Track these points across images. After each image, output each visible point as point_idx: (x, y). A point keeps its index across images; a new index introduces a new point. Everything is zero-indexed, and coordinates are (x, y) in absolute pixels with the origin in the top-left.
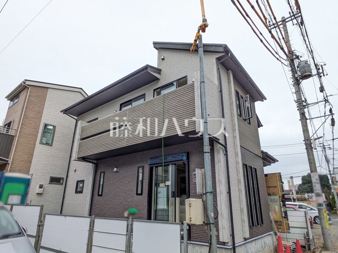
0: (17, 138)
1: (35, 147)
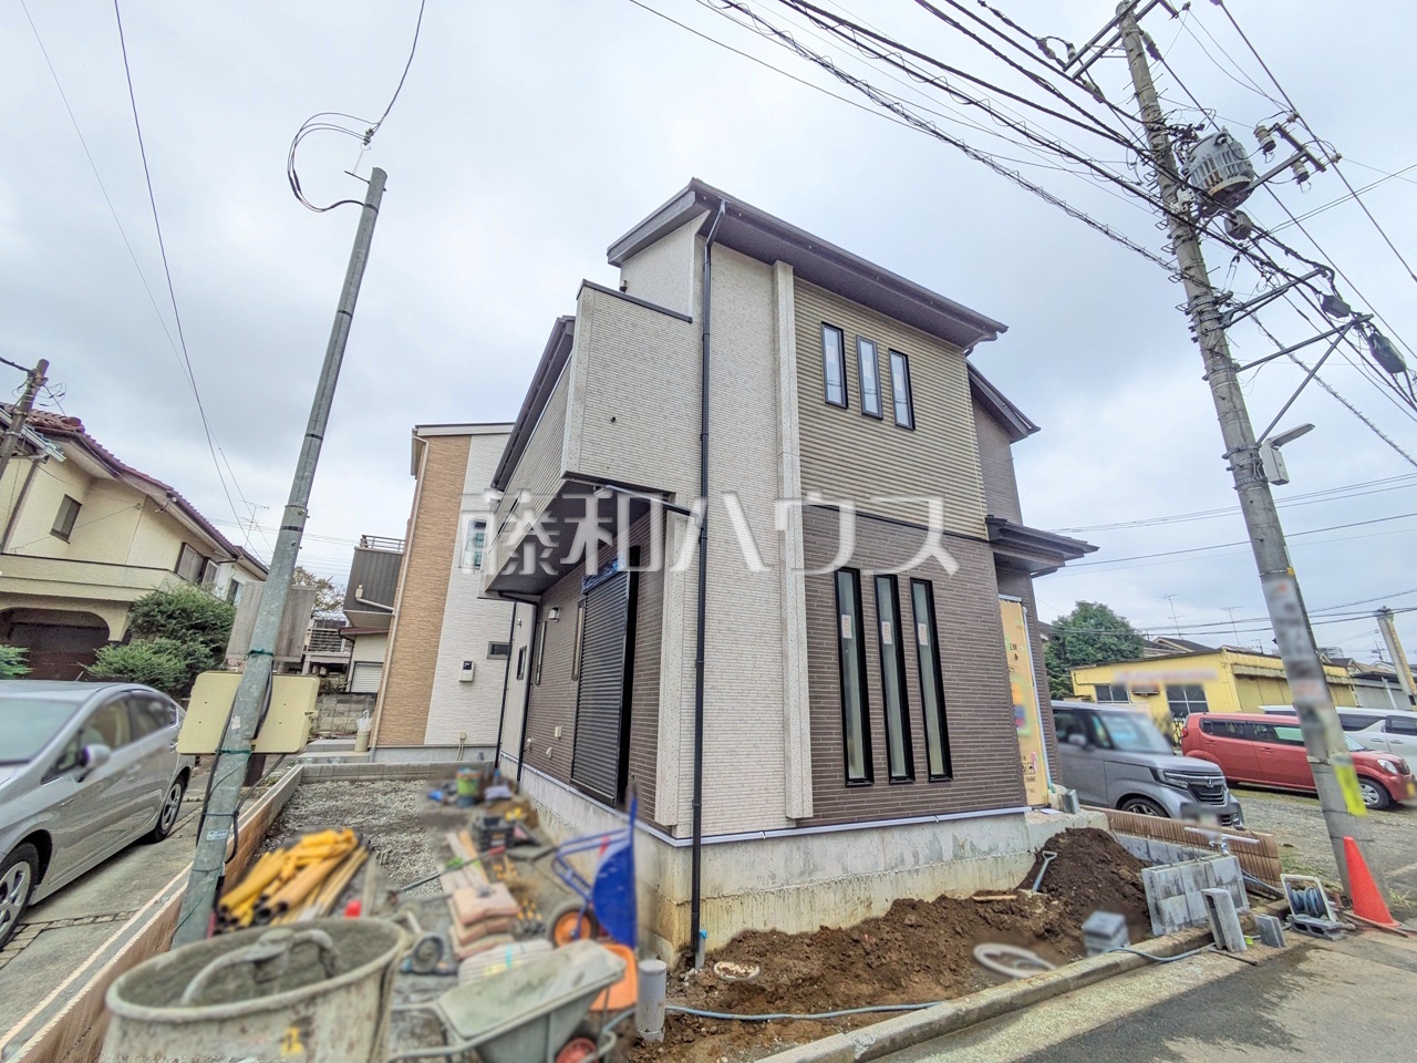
0: (407, 558)
1: (448, 575)
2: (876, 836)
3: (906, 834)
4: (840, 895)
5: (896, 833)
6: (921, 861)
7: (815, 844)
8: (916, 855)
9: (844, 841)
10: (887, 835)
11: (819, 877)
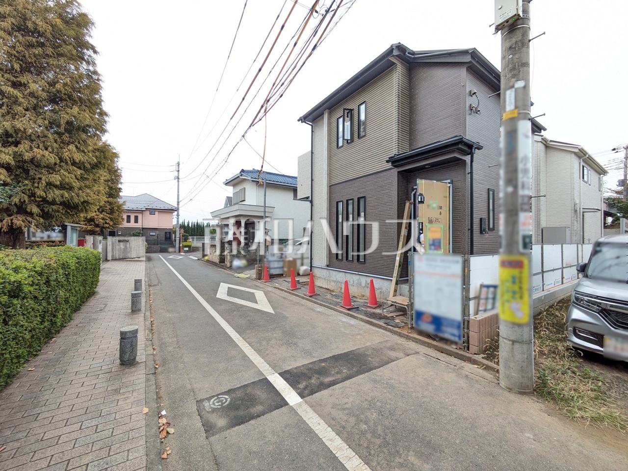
2: (344, 273)
3: (351, 275)
4: (335, 284)
5: (349, 274)
6: (355, 283)
7: (331, 272)
8: (354, 281)
9: (337, 273)
10: (347, 274)
11: (331, 278)
